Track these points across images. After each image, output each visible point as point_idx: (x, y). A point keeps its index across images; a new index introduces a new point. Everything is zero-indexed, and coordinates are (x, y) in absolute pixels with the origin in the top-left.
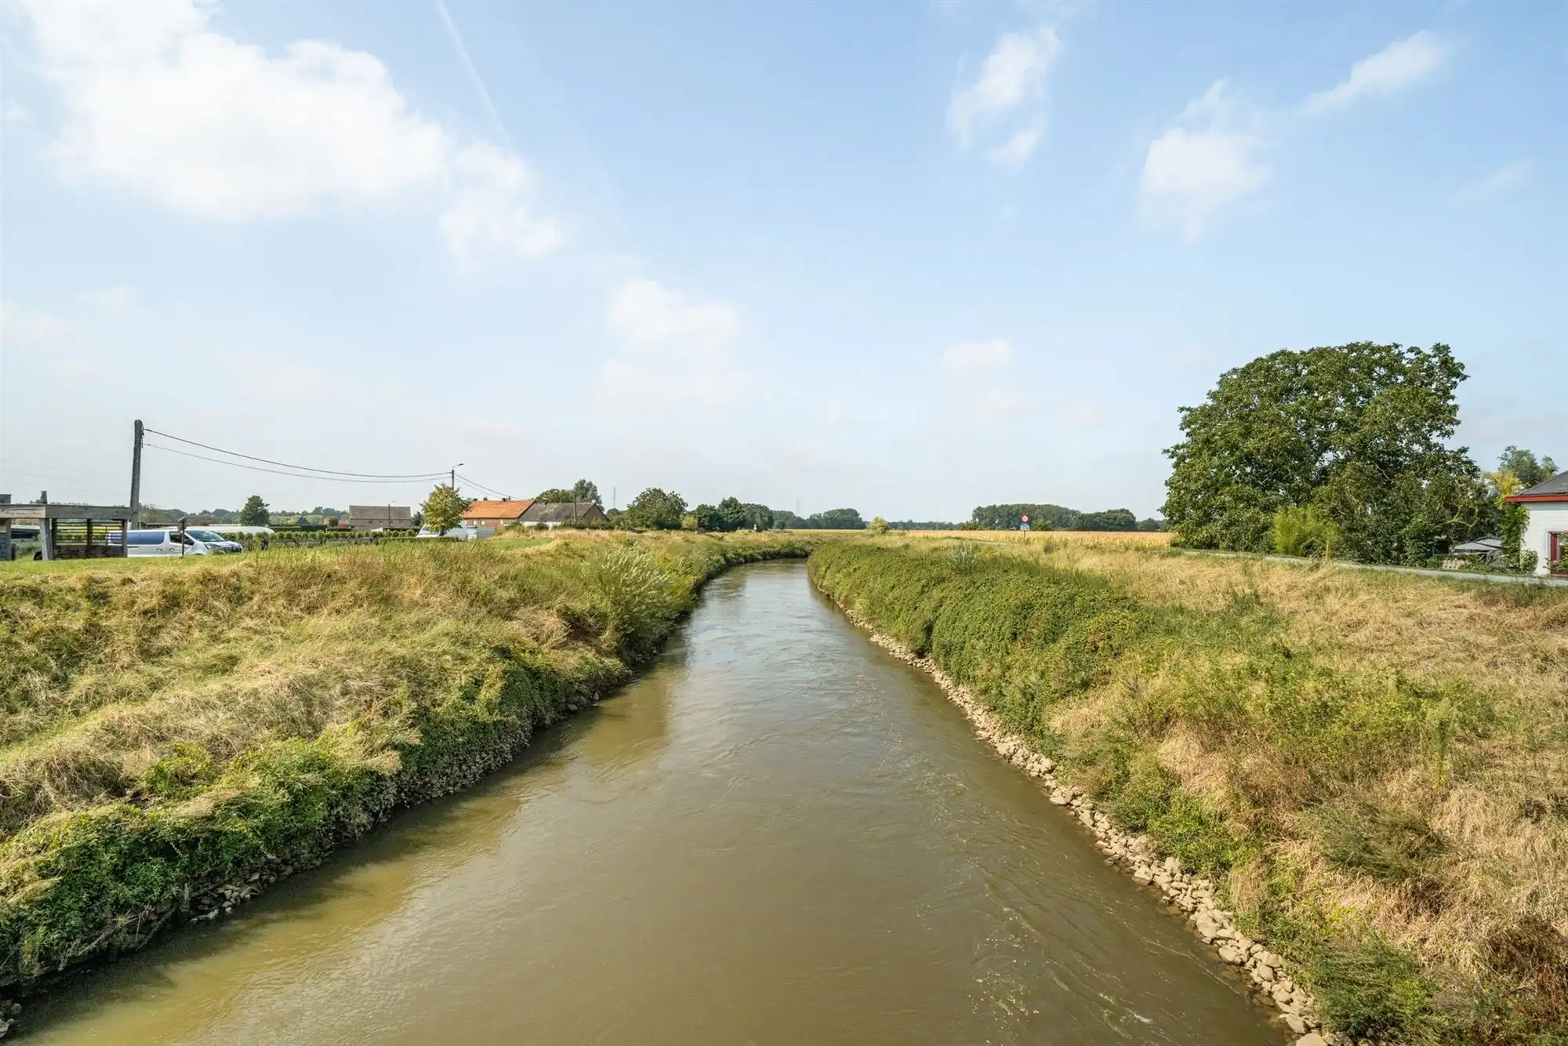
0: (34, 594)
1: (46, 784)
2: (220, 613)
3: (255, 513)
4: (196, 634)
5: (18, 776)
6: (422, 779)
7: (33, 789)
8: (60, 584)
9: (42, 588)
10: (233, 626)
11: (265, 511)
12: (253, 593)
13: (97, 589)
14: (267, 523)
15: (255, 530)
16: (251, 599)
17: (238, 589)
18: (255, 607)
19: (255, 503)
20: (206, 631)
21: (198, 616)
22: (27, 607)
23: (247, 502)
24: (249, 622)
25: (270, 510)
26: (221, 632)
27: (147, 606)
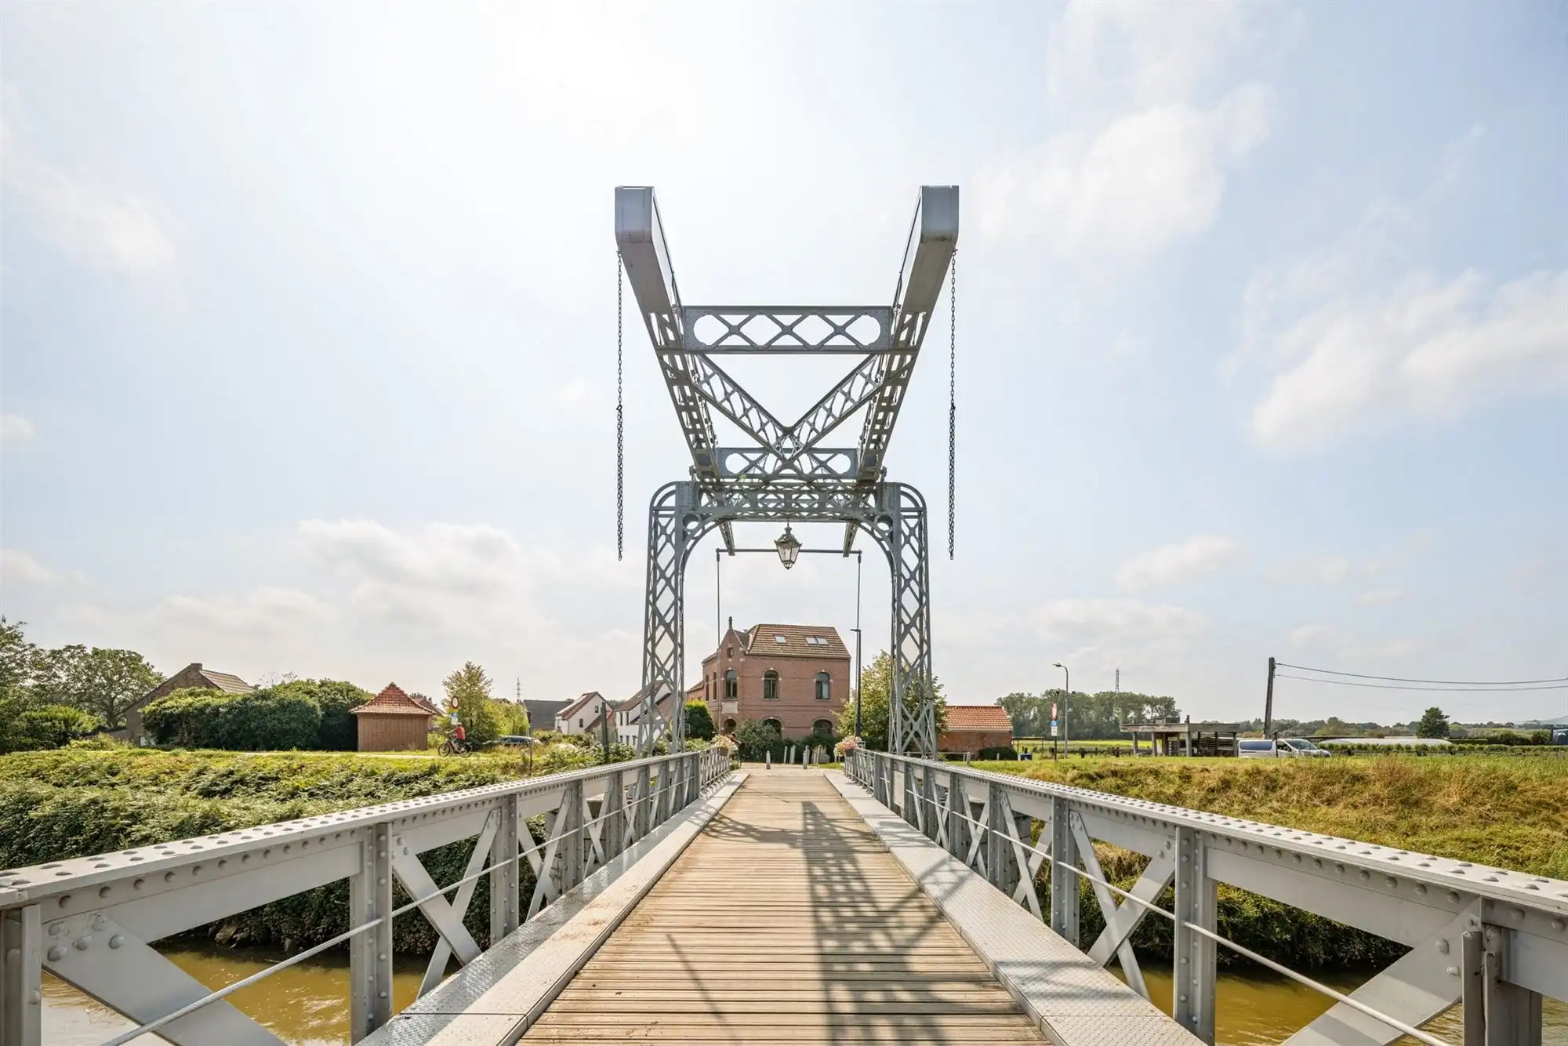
0: (1156, 773)
1: (1137, 865)
2: (1256, 796)
3: (1434, 724)
4: (1236, 806)
5: (1127, 857)
6: (1395, 952)
7: (1131, 866)
8: (1170, 769)
9: (1161, 770)
10: (1263, 805)
11: (1444, 724)
12: (1285, 784)
13: (1186, 773)
14: (1446, 735)
15: (1431, 742)
16: (1281, 788)
17: (1275, 781)
18: (1284, 795)
19: (1434, 714)
20: (1242, 805)
21: (1240, 795)
22: (1150, 780)
23: (1424, 714)
24: (1275, 804)
25: (1450, 721)
26: (1254, 808)
27: (1211, 786)
